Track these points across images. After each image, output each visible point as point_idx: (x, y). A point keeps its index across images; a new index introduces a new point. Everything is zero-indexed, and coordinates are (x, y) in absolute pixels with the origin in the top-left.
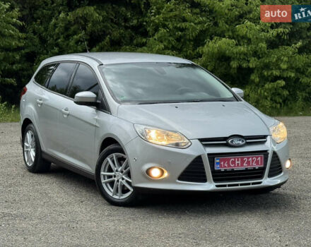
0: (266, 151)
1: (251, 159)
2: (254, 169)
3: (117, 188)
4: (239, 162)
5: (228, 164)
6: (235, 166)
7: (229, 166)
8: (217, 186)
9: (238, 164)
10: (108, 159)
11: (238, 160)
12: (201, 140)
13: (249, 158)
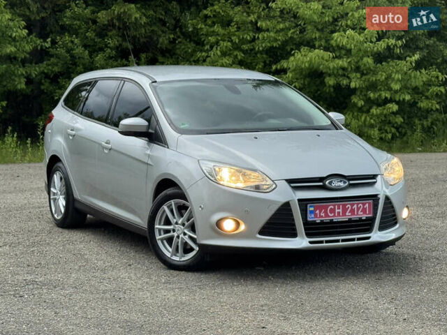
0: (376, 196)
1: (355, 206)
2: (361, 220)
3: (178, 246)
4: (341, 210)
5: (326, 212)
6: (334, 216)
7: (328, 216)
8: (311, 242)
9: (339, 213)
10: (165, 207)
12: (290, 181)
13: (354, 204)
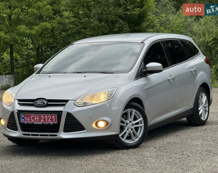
1: (46, 117)
4: (38, 118)
5: (30, 119)
6: (34, 121)
7: (31, 121)
9: (37, 119)
11: (37, 117)
13: (45, 116)
